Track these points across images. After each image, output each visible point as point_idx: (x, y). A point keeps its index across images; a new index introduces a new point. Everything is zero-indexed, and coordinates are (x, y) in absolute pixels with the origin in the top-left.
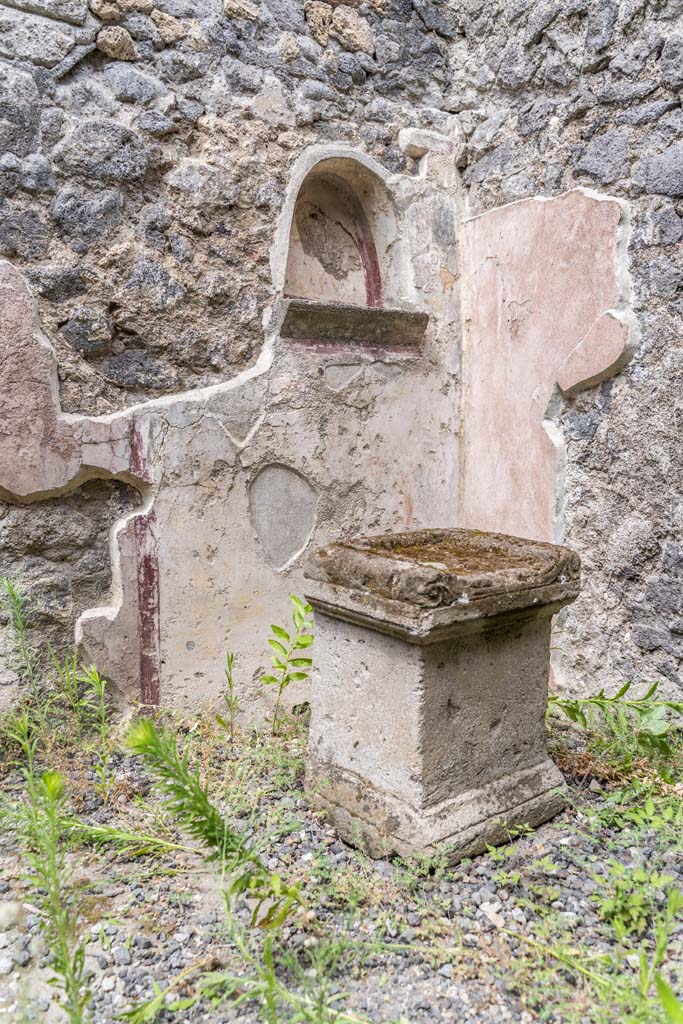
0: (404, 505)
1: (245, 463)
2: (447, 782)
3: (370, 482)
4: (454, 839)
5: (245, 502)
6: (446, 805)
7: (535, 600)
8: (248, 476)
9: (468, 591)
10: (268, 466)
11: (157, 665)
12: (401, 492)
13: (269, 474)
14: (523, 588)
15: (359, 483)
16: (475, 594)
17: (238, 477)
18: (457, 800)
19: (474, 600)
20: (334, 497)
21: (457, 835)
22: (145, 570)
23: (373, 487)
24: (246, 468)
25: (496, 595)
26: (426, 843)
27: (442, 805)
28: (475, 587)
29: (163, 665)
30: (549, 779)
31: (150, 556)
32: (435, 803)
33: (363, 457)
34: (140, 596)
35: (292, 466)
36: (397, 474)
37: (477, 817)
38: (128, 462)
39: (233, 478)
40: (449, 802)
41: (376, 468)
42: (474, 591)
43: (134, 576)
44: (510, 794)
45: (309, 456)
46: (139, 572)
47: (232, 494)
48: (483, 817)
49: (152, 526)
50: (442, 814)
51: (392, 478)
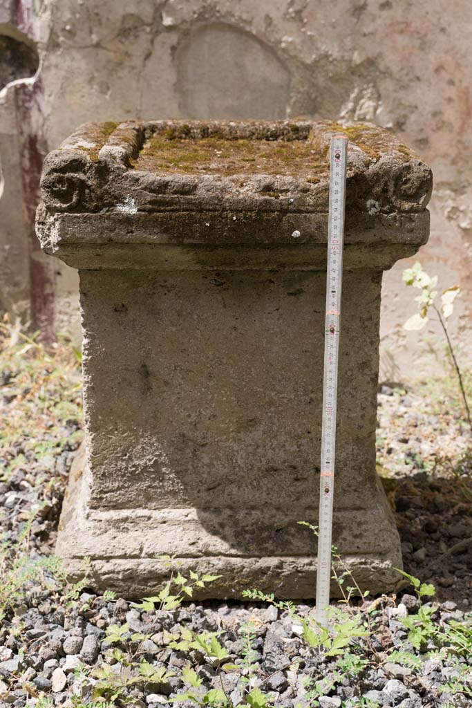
0: (456, 103)
1: (168, 21)
2: (144, 485)
3: (391, 61)
4: (129, 564)
5: (170, 76)
6: (133, 515)
7: (297, 233)
8: (173, 38)
9: (137, 196)
10: (206, 26)
11: (51, 275)
12: (451, 82)
13: (210, 37)
14: (265, 208)
15: (371, 62)
16: (150, 203)
17: (159, 39)
18: (157, 515)
19: (150, 211)
20: (321, 81)
21: (136, 560)
22: (31, 154)
23: (395, 69)
24: (170, 28)
25: (201, 211)
26: (75, 552)
27: (125, 513)
28: (152, 191)
29: (58, 277)
30: (356, 536)
31: (36, 136)
32: (116, 506)
33: (379, 22)
34: (24, 185)
35: (248, 29)
36: (446, 52)
37: (184, 547)
38: (9, 12)
39: (152, 42)
40: (145, 512)
41: (401, 41)
42: (150, 196)
43: (15, 159)
44: (265, 534)
45: (275, 15)
46: (22, 156)
47: (150, 63)
48: (193, 550)
49: (39, 97)
50: (122, 525)
51: (433, 57)
